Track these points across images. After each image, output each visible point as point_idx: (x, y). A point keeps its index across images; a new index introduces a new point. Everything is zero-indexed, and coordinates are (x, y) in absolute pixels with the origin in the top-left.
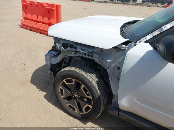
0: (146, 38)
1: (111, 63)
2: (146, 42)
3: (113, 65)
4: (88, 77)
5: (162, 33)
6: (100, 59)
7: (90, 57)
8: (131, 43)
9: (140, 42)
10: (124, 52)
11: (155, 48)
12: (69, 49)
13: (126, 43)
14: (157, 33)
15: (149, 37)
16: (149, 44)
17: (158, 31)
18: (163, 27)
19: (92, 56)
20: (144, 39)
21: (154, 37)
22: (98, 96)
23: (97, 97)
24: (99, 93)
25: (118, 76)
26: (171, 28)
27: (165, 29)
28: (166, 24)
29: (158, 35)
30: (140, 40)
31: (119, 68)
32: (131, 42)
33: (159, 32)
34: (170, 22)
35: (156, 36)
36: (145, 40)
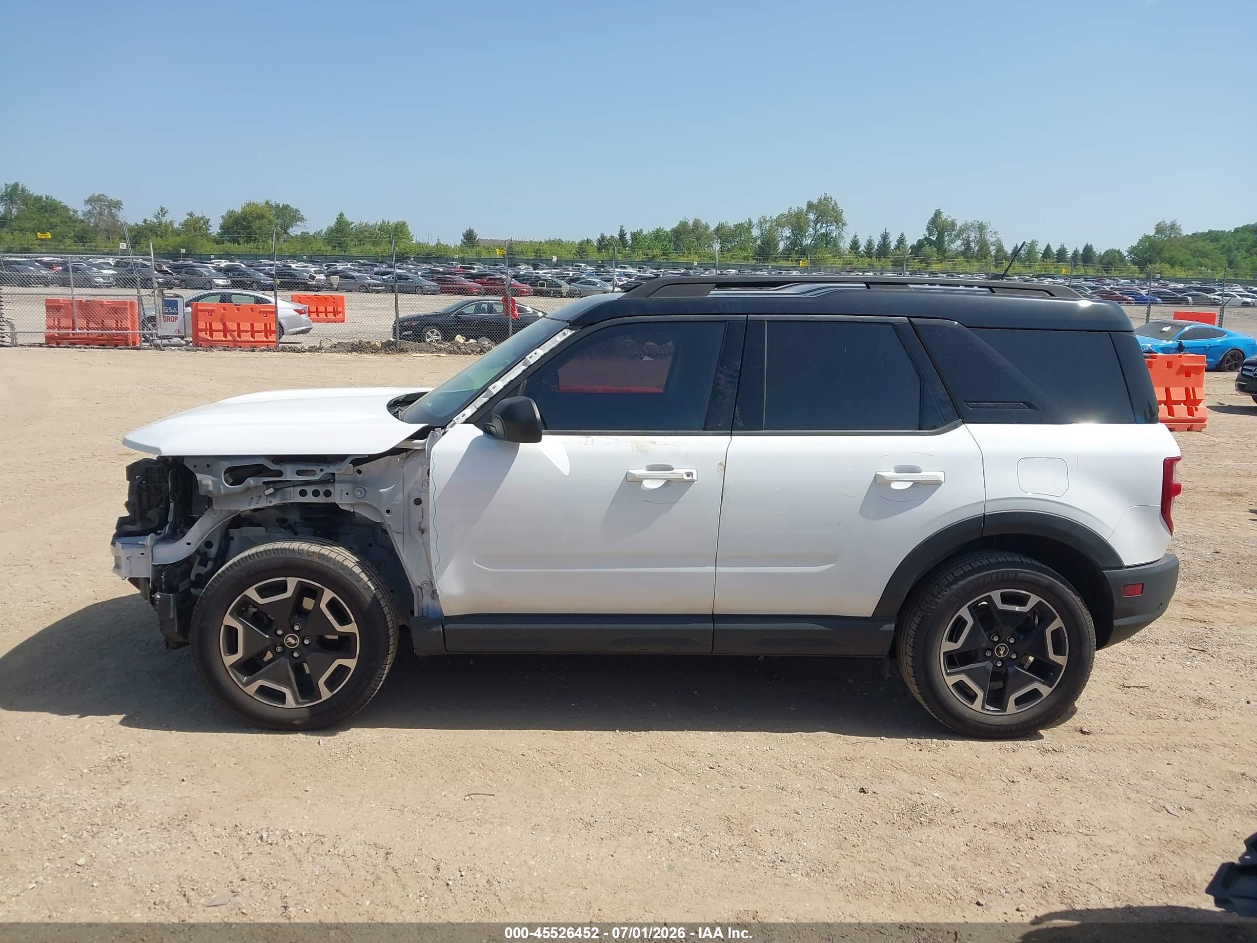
0: (464, 415)
1: (392, 494)
2: (467, 422)
3: (400, 497)
4: (333, 555)
5: (491, 399)
6: (359, 493)
7: (321, 499)
8: (434, 430)
9: (451, 427)
10: (423, 454)
11: (487, 431)
12: (251, 481)
13: (421, 434)
14: (481, 400)
15: (469, 412)
16: (472, 425)
17: (484, 397)
18: (490, 388)
19: (328, 494)
20: (460, 418)
21: (479, 409)
22: (372, 596)
23: (369, 600)
24: (373, 588)
25: (420, 523)
26: (505, 387)
27: (495, 392)
28: (496, 381)
29: (485, 404)
30: (452, 422)
31: (418, 502)
32: (433, 428)
33: (486, 400)
34: (502, 376)
35: (482, 406)
36: (464, 419)
